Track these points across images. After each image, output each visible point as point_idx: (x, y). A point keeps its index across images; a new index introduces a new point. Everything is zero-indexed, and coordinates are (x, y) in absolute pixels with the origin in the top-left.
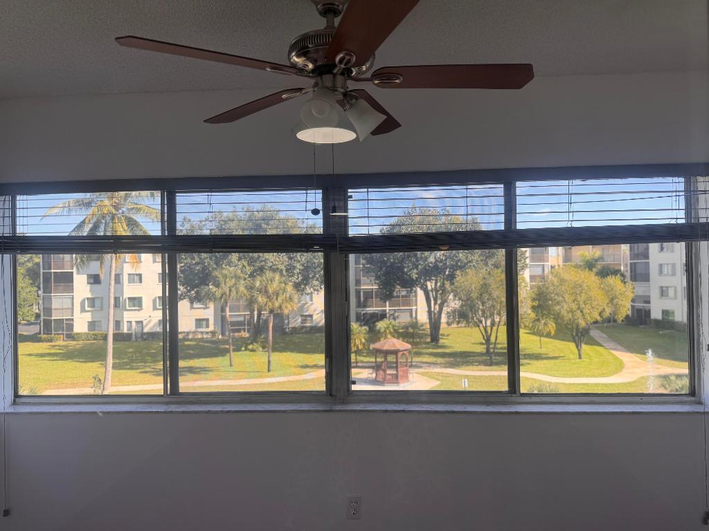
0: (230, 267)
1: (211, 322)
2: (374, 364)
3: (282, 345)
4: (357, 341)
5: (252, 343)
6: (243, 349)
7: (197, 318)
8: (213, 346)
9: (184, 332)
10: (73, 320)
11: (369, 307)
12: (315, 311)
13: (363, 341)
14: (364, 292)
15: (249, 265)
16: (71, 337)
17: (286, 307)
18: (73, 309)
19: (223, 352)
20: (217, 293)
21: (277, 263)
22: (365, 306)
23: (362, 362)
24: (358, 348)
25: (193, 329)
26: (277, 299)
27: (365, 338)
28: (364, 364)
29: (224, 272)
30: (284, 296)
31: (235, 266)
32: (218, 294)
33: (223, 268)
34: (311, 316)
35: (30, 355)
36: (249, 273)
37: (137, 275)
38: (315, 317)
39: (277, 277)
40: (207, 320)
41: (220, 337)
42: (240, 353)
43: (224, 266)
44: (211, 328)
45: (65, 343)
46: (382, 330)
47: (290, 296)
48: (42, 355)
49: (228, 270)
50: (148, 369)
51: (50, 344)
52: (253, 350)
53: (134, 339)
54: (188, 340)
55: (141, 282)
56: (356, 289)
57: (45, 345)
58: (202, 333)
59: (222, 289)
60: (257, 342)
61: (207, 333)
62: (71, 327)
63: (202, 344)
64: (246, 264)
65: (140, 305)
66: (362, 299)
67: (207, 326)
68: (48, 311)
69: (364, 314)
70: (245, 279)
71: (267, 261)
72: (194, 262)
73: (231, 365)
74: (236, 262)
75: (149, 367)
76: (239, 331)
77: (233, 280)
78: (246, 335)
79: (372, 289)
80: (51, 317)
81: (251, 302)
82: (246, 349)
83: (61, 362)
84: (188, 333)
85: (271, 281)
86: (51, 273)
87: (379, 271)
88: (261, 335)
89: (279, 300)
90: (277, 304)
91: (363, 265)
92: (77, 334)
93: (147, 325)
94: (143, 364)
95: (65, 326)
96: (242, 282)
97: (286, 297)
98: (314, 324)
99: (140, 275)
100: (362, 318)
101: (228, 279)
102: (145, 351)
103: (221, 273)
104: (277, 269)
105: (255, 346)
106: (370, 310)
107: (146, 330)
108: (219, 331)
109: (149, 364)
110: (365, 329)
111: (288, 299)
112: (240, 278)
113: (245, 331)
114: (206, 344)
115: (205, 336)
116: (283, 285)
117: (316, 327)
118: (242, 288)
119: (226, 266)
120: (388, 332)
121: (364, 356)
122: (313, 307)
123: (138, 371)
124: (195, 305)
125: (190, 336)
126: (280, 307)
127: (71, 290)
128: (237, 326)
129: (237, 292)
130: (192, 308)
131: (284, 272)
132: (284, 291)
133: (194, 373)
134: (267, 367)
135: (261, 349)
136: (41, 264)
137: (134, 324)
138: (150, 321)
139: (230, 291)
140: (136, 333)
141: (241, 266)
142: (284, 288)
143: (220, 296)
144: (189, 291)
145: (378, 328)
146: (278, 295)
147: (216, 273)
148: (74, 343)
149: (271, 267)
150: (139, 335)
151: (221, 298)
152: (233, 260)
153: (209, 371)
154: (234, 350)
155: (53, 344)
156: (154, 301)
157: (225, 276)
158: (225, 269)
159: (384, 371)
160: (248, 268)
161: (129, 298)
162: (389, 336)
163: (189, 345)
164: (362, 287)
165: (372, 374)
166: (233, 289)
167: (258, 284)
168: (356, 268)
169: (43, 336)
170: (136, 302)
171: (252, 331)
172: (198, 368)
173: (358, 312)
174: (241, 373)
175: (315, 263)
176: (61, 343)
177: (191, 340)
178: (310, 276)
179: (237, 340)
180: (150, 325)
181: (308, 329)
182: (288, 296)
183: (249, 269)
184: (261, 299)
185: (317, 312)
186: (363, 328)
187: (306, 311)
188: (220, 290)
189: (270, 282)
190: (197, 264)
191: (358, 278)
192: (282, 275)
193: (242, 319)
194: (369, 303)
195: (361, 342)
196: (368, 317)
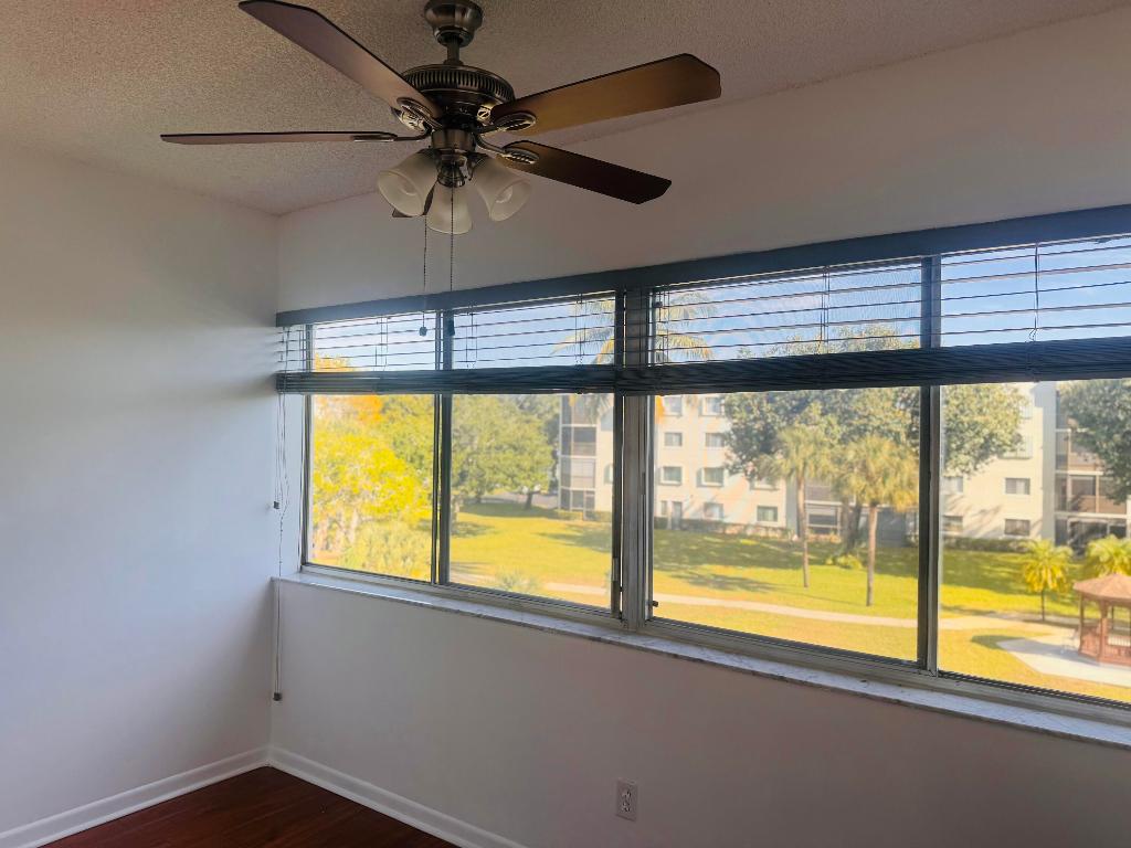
0: (808, 425)
1: (782, 513)
2: (1077, 622)
3: (900, 564)
4: (1044, 572)
5: (845, 554)
6: (830, 561)
7: (761, 504)
8: (783, 551)
9: (739, 525)
10: (593, 493)
11: (1085, 511)
12: (968, 509)
13: (1059, 574)
14: (1074, 482)
15: (839, 423)
16: (591, 516)
17: (901, 498)
18: (594, 478)
19: (796, 563)
20: (783, 467)
21: (888, 420)
22: (1076, 508)
23: (1057, 614)
24: (1046, 584)
25: (754, 521)
26: (884, 482)
27: (1063, 569)
28: (1061, 620)
29: (796, 433)
30: (898, 479)
31: (816, 425)
32: (785, 469)
33: (795, 428)
34: (959, 519)
35: (543, 535)
36: (839, 437)
37: (676, 434)
38: (965, 523)
39: (887, 444)
40: (775, 509)
41: (795, 538)
42: (824, 567)
43: (796, 424)
44: (781, 522)
45: (585, 524)
46: (1104, 558)
47: (909, 480)
48: (557, 537)
49: (803, 431)
50: (682, 573)
51: (567, 522)
52: (846, 567)
53: (669, 526)
54: (745, 537)
55: (681, 444)
56: (1057, 475)
57: (562, 523)
58: (767, 528)
59: (792, 460)
60: (853, 554)
61: (774, 529)
62: (591, 502)
63: (765, 545)
64: (834, 421)
65: (679, 478)
66: (1070, 495)
67: (775, 518)
68: (566, 478)
69: (1073, 524)
70: (832, 446)
71: (871, 417)
72: (752, 417)
73: (806, 586)
74: (818, 417)
75: (685, 569)
76: (826, 531)
77: (812, 447)
78: (836, 539)
79: (1095, 477)
80: (569, 486)
81: (839, 485)
82: (835, 563)
83: (576, 548)
84: (746, 527)
85: (875, 451)
86: (570, 428)
87: (1107, 441)
88: (860, 543)
89: (887, 485)
90: (884, 493)
91: (1073, 429)
92: (599, 513)
93: (687, 509)
94: (676, 564)
95: (585, 500)
96: (826, 450)
97: (901, 481)
98: (964, 534)
99: (680, 435)
100: (1069, 530)
101: (802, 446)
102: (683, 546)
103: (792, 436)
104: (890, 431)
105: (851, 559)
106: (1088, 517)
107: (687, 515)
108: (794, 528)
109: (684, 566)
110: (1066, 553)
111: (905, 484)
112: (822, 443)
113: (836, 533)
114: (772, 547)
115: (771, 534)
116: (898, 459)
117: (967, 539)
118: (825, 461)
119: (800, 423)
120: (1117, 562)
121: (1064, 604)
122: (964, 503)
123: (671, 573)
124: (757, 484)
125: (749, 532)
126: (890, 498)
127: (594, 453)
128: (822, 523)
129: (816, 468)
130: (752, 488)
131: (903, 438)
132: (898, 468)
133: (748, 588)
134: (865, 597)
135: (860, 566)
136: (561, 416)
137: (670, 506)
138: (692, 503)
139: (805, 464)
140: (673, 520)
141: (825, 425)
142: (898, 464)
143: (788, 471)
144: (743, 462)
145: (1093, 553)
146: (886, 476)
147: (783, 435)
148: (594, 524)
149: (878, 427)
150: (677, 522)
151: (790, 475)
152: (811, 414)
153: (768, 588)
154: (812, 562)
155: (571, 522)
156: (699, 475)
157: (798, 441)
158: (798, 428)
159: (1101, 637)
160: (837, 428)
161: (666, 468)
162: (1120, 572)
163: (746, 546)
164: (1071, 472)
165: (1072, 639)
166: (810, 462)
167: (851, 456)
168: (1057, 434)
169: (561, 511)
170: (674, 474)
171: (846, 533)
172: (752, 582)
173: (1060, 518)
174: (821, 602)
175: (962, 423)
176: (579, 522)
177: (750, 538)
178: (954, 446)
179: (822, 547)
180: (692, 510)
181: (954, 541)
182: (905, 479)
183: (838, 431)
184: (856, 481)
185: (970, 513)
186: (1061, 549)
187: (951, 510)
188: (789, 462)
189: (871, 453)
190: (755, 420)
191: (1062, 453)
192: (897, 440)
193: (831, 513)
194: (1085, 504)
195: (1053, 577)
196: (1084, 530)
